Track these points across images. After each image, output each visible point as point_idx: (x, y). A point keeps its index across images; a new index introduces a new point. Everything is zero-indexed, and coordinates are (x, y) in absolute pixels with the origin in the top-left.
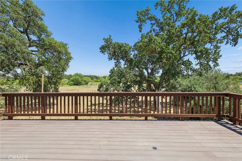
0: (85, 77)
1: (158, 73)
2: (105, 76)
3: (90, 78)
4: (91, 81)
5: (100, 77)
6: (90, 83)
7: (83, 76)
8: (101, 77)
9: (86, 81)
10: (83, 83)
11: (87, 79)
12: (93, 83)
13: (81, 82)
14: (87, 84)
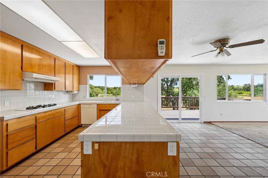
0: (96, 89)
1: (176, 84)
2: (116, 87)
3: (100, 89)
4: (101, 92)
5: (110, 89)
6: (100, 95)
7: (94, 87)
8: (112, 88)
9: (96, 92)
10: (94, 95)
11: (97, 91)
12: (103, 95)
13: (92, 94)
14: (97, 95)
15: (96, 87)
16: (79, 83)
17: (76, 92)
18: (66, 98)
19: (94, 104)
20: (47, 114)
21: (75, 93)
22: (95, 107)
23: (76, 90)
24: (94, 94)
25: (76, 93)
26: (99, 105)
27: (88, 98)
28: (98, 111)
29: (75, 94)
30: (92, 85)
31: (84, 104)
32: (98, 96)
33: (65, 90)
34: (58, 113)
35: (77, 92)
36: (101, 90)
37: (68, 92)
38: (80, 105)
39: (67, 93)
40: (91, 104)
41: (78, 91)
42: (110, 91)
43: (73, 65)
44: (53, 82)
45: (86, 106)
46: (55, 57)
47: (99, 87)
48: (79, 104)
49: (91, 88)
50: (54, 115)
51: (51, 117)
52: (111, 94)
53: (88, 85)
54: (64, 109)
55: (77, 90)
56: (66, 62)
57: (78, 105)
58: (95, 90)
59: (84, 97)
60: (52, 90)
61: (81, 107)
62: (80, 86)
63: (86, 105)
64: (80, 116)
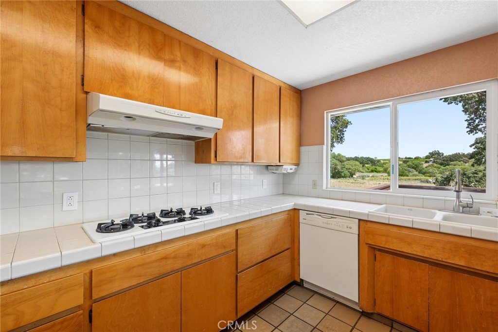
0: (351, 162)
3: (357, 163)
4: (361, 169)
6: (358, 174)
7: (345, 159)
9: (350, 169)
10: (345, 174)
11: (353, 166)
12: (365, 174)
13: (342, 172)
14: (352, 175)
15: (349, 159)
16: (300, 142)
17: (288, 168)
18: (265, 186)
19: (348, 216)
20: (153, 255)
21: (285, 172)
22: (348, 230)
23: (289, 161)
24: (346, 172)
25: (291, 171)
26: (369, 225)
27: (324, 188)
28: (365, 249)
29: (288, 174)
30: (343, 156)
31: (311, 211)
32: (354, 176)
33: (253, 161)
34: (204, 246)
35: (294, 167)
36: (361, 165)
37: (269, 167)
38: (295, 211)
39: (266, 172)
40: (332, 214)
41: (297, 165)
42: (382, 167)
43: (282, 85)
44: (211, 135)
45: (316, 219)
46: (217, 55)
47: (356, 159)
48: (295, 209)
49: (341, 162)
50: (189, 256)
51: (169, 266)
52: (383, 172)
53: (325, 147)
54: (233, 230)
55: (294, 162)
56: (256, 73)
57: (292, 213)
58: (347, 164)
59: (314, 184)
60: (208, 162)
61: (301, 220)
62: (303, 149)
63: (315, 216)
64: (296, 252)
